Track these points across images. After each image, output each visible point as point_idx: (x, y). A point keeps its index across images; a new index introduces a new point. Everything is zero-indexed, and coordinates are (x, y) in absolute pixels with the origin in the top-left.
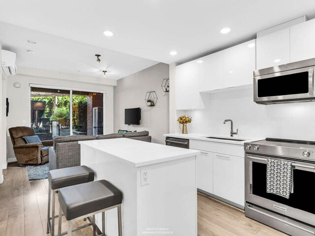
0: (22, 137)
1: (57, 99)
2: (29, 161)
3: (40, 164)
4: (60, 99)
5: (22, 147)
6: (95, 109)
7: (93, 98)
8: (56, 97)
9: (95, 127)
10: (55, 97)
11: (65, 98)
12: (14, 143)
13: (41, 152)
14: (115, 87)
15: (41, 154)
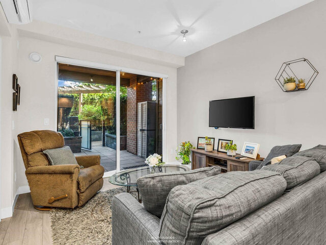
0: (42, 151)
1: (82, 97)
2: (55, 201)
3: (77, 208)
4: (86, 97)
5: (41, 173)
6: (142, 105)
7: (137, 89)
8: (82, 94)
9: (142, 130)
10: (80, 94)
11: (92, 96)
12: (27, 163)
13: (78, 183)
14: (179, 70)
15: (78, 188)
